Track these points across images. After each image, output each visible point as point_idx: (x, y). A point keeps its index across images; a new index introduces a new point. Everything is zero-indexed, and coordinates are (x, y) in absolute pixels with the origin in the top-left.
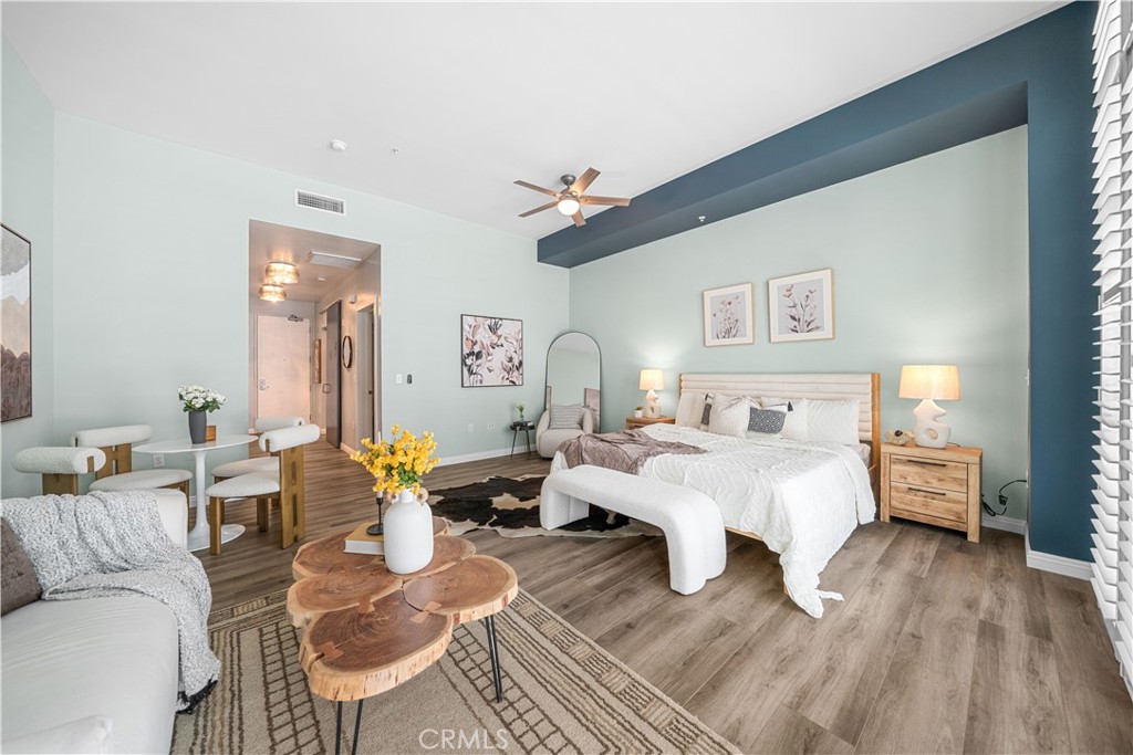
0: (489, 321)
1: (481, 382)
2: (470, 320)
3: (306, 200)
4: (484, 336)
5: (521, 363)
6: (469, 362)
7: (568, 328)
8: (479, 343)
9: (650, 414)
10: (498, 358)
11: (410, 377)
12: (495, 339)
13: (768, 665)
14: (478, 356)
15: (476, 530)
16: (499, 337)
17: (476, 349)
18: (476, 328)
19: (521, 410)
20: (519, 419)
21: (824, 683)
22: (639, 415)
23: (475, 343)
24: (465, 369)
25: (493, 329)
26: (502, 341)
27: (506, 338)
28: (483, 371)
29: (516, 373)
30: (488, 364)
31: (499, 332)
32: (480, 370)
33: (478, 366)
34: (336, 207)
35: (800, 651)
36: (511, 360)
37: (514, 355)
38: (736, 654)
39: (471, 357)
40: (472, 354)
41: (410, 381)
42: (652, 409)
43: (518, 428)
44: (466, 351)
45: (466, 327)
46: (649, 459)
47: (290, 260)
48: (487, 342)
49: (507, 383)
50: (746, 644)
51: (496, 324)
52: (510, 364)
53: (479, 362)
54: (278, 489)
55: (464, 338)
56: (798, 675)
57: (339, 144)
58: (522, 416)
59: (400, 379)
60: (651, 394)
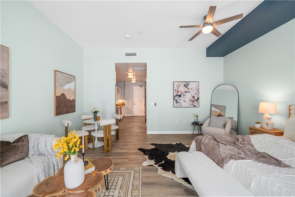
0: (184, 83)
1: (181, 106)
2: (177, 84)
3: (127, 55)
4: (182, 89)
5: (198, 98)
6: (176, 98)
7: (223, 83)
8: (180, 91)
9: (265, 126)
10: (188, 96)
12: (187, 90)
14: (180, 96)
15: (152, 165)
16: (189, 89)
17: (179, 94)
18: (179, 86)
19: (197, 117)
20: (196, 121)
22: (258, 126)
23: (178, 92)
24: (175, 101)
25: (186, 86)
26: (190, 90)
27: (191, 89)
28: (182, 102)
29: (196, 102)
30: (184, 99)
31: (188, 87)
32: (180, 101)
33: (180, 100)
34: (134, 54)
36: (194, 97)
37: (195, 95)
39: (177, 96)
41: (155, 105)
42: (267, 124)
43: (195, 124)
44: (175, 94)
45: (175, 86)
46: (231, 161)
47: (132, 72)
48: (183, 91)
49: (192, 106)
51: (187, 84)
52: (193, 99)
53: (180, 98)
54: (103, 136)
55: (174, 90)
57: (128, 36)
58: (197, 120)
59: (153, 104)
60: (267, 115)
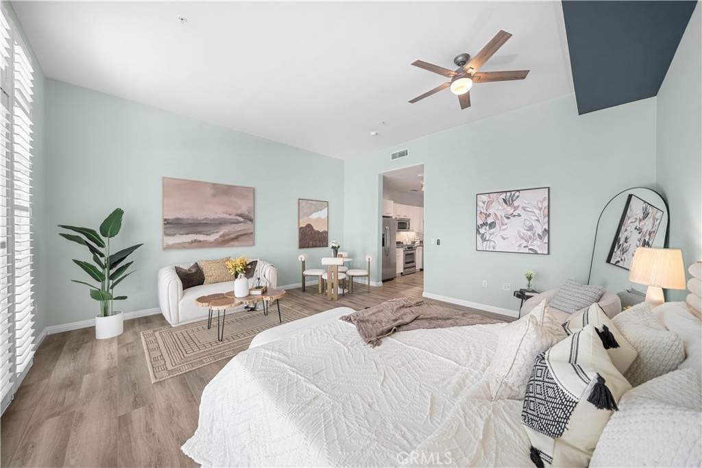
0: (503, 196)
1: (494, 248)
2: (485, 198)
3: (394, 156)
4: (498, 209)
5: (546, 232)
6: (482, 231)
8: (492, 215)
10: (515, 226)
11: (438, 240)
12: (510, 210)
13: (176, 405)
14: (492, 225)
16: (516, 208)
17: (490, 220)
18: (490, 203)
19: (529, 278)
20: (527, 287)
21: (147, 423)
23: (488, 216)
24: (479, 237)
25: (508, 202)
26: (519, 211)
27: (524, 208)
28: (497, 238)
29: (538, 242)
30: (502, 233)
31: (516, 203)
32: (492, 236)
33: (491, 234)
35: (171, 423)
36: (531, 228)
37: (535, 224)
38: (193, 395)
39: (485, 226)
40: (485, 224)
41: (438, 243)
43: (516, 294)
44: (480, 222)
45: (480, 204)
48: (501, 213)
49: (526, 250)
50: (195, 401)
51: (512, 197)
52: (530, 233)
53: (492, 231)
55: (479, 212)
56: (161, 415)
57: (372, 133)
58: (529, 285)
59: (433, 242)
